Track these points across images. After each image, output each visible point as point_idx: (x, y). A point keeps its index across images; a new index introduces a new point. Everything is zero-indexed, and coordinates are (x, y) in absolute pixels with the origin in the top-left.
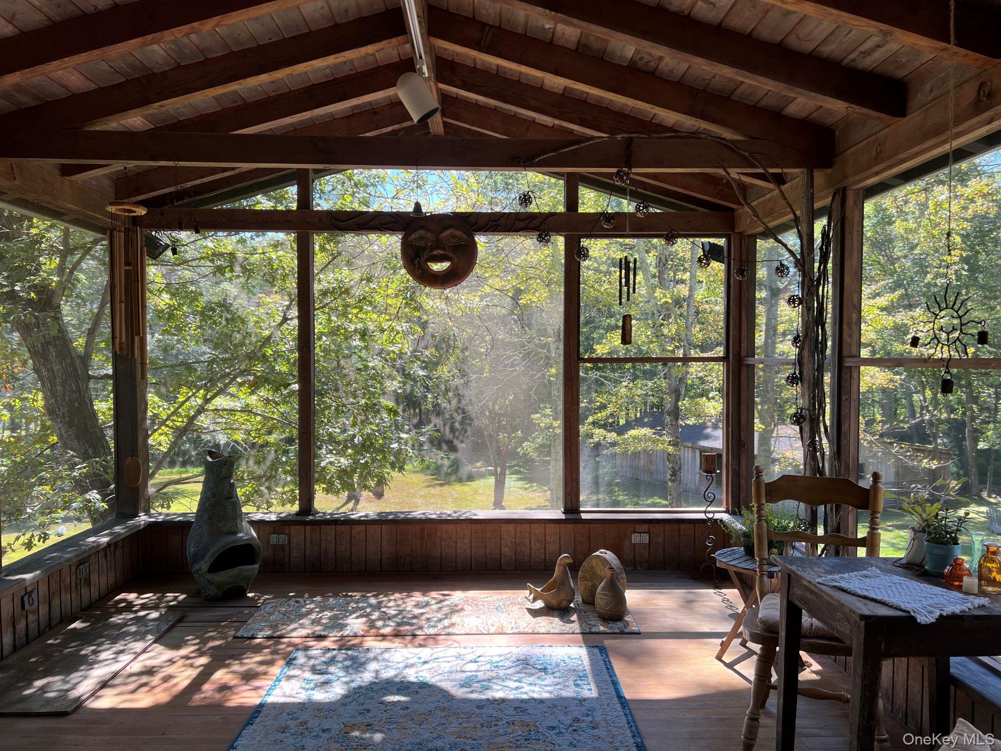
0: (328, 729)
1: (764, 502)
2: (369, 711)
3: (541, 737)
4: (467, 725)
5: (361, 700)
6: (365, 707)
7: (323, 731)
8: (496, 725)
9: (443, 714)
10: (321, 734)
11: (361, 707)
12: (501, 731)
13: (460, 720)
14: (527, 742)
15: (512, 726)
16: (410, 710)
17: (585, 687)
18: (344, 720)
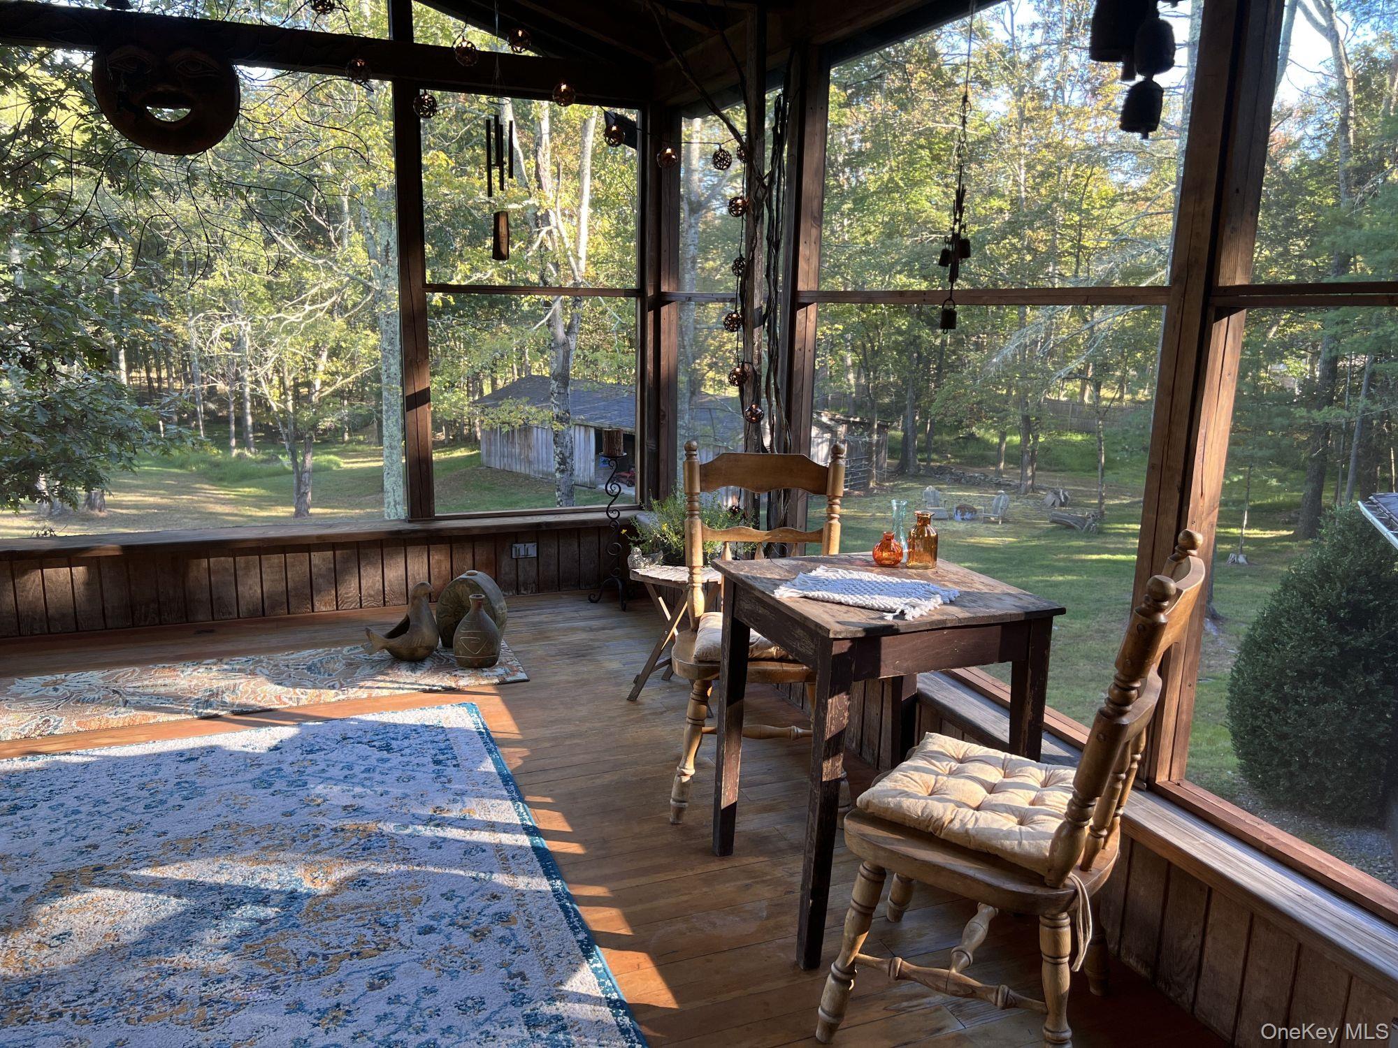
0: (22, 886)
1: (698, 490)
2: (96, 847)
3: (387, 843)
4: (271, 843)
5: (80, 832)
6: (88, 842)
7: (15, 890)
8: (316, 836)
9: (228, 832)
10: (10, 894)
11: (82, 843)
12: (325, 844)
13: (257, 839)
14: (367, 852)
15: (341, 834)
16: (169, 835)
17: (449, 762)
18: (50, 868)
